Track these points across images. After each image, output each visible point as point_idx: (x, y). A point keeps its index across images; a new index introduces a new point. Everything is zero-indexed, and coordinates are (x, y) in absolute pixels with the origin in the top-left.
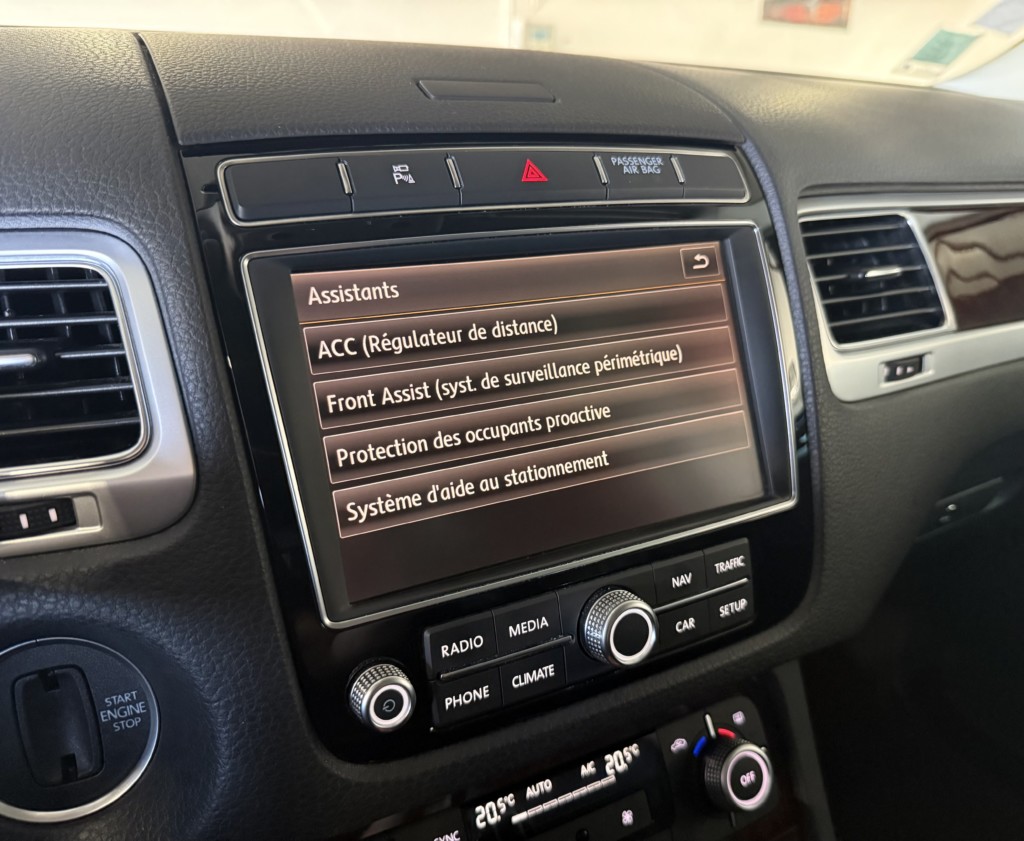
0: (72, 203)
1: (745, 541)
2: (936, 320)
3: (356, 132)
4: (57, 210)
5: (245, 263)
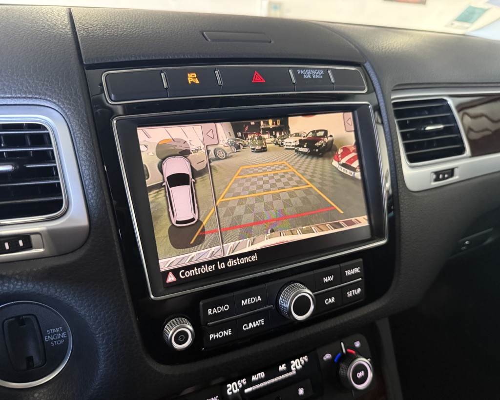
0: (31, 93)
1: (361, 260)
2: (461, 151)
3: (171, 57)
4: (24, 96)
5: (114, 122)
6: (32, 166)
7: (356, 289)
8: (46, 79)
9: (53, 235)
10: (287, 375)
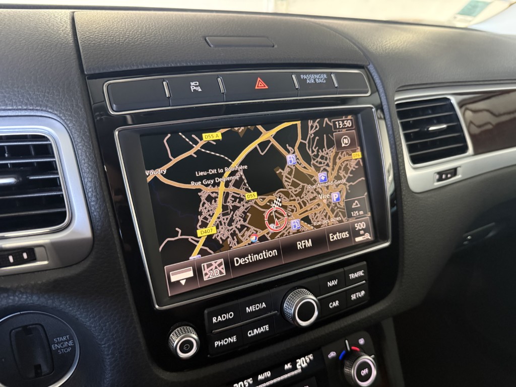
0: (32, 104)
1: (365, 263)
2: (464, 149)
3: (173, 65)
4: (25, 108)
5: (116, 133)
6: (35, 178)
7: (360, 291)
8: (47, 91)
9: (57, 247)
10: (292, 373)
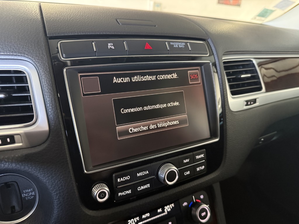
0: (16, 52)
1: (205, 150)
2: (260, 89)
3: (98, 34)
5: (65, 70)
6: (16, 95)
7: (202, 166)
8: (25, 45)
9: (28, 136)
10: (162, 215)
